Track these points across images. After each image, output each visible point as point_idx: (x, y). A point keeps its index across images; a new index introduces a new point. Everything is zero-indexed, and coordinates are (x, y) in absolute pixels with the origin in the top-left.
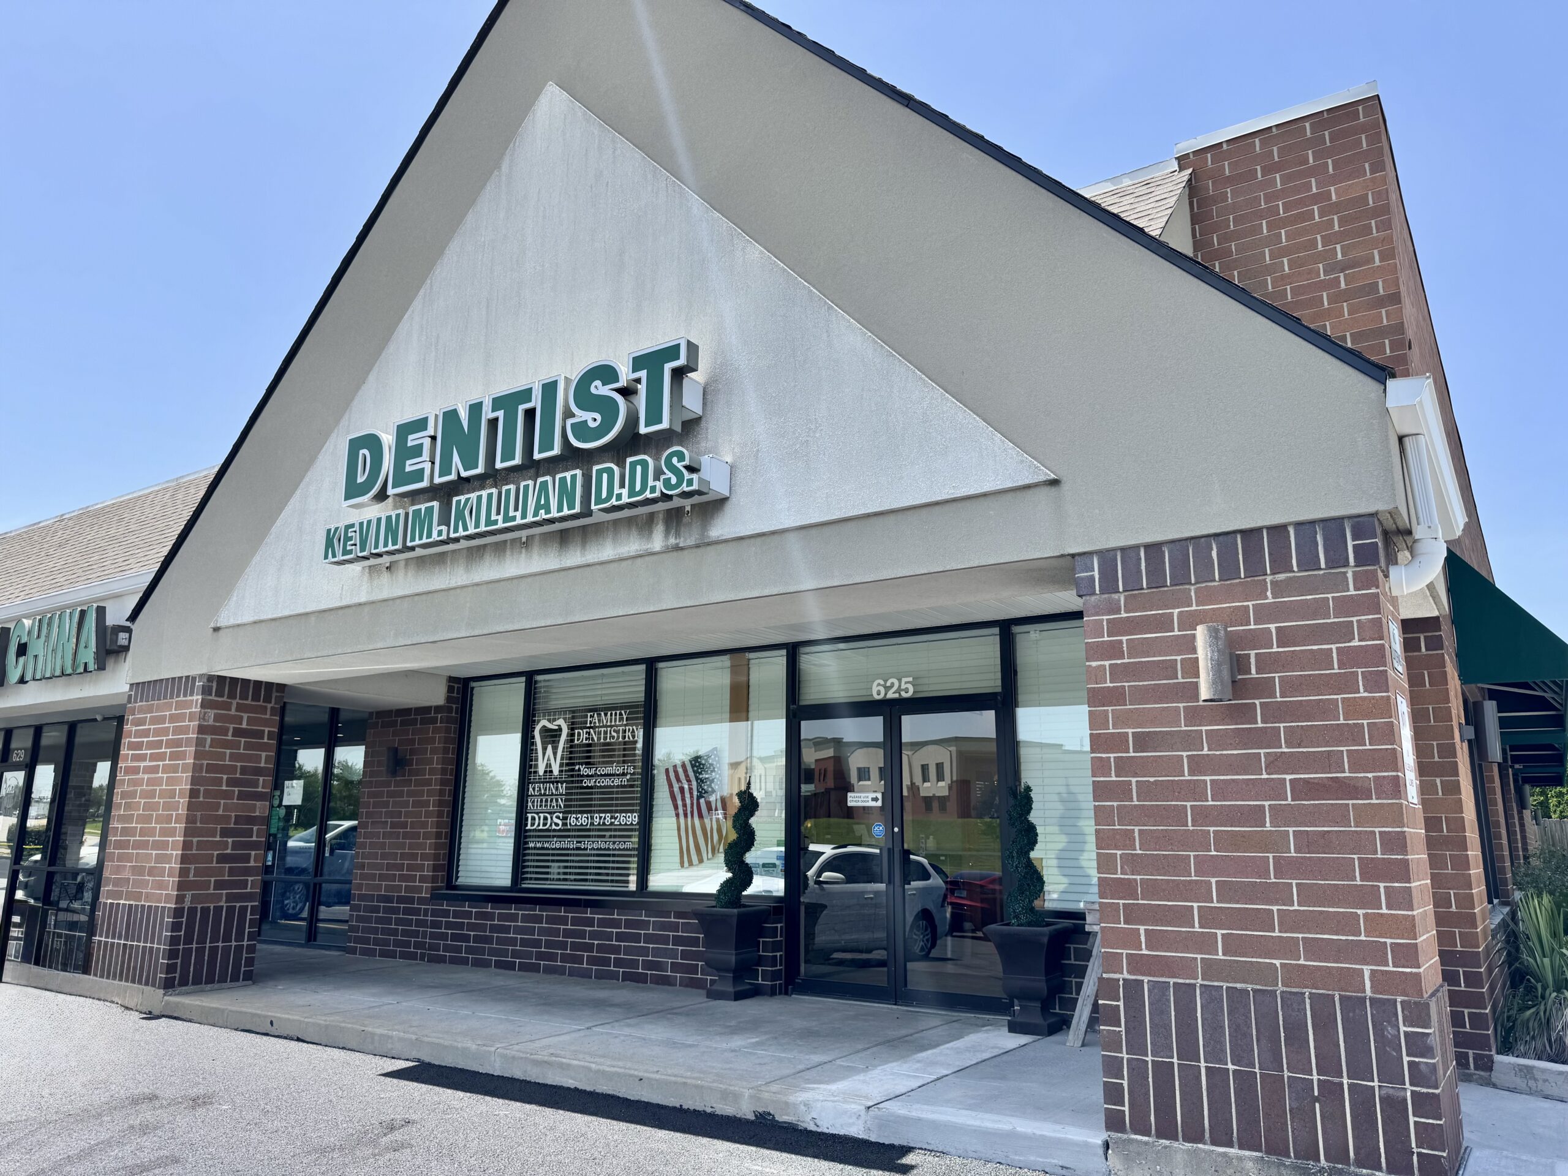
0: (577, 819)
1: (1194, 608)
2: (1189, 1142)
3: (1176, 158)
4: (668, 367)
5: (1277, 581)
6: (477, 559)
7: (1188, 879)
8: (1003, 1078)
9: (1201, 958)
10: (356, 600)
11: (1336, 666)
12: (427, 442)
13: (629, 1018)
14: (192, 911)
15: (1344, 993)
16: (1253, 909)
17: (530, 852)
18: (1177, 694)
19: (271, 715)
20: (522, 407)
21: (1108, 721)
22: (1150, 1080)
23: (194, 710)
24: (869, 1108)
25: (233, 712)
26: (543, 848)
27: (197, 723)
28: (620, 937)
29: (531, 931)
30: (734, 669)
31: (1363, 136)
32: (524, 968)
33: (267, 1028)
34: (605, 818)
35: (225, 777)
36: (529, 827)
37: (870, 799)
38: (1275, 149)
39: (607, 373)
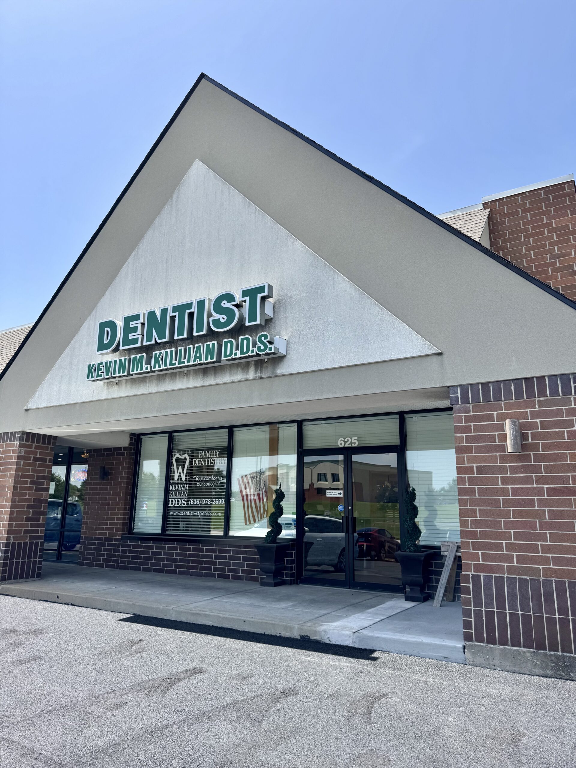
0: (194, 501)
1: (503, 411)
2: (501, 645)
3: (482, 204)
4: (259, 296)
5: (540, 401)
6: (162, 380)
7: (501, 530)
8: (409, 620)
9: (507, 565)
10: (100, 398)
11: (566, 438)
12: (140, 326)
13: (229, 594)
14: (14, 544)
15: (570, 580)
16: (530, 544)
17: (170, 517)
18: (496, 449)
19: (50, 451)
20: (187, 312)
21: (465, 461)
22: (484, 618)
23: (15, 448)
24: (354, 633)
25: (33, 449)
26: (177, 515)
27: (17, 454)
28: (216, 557)
29: (172, 554)
30: (271, 431)
31: (567, 198)
32: (168, 572)
33: (56, 600)
34: (208, 501)
35: (29, 480)
36: (170, 505)
37: (337, 494)
38: (527, 202)
39: (229, 297)
